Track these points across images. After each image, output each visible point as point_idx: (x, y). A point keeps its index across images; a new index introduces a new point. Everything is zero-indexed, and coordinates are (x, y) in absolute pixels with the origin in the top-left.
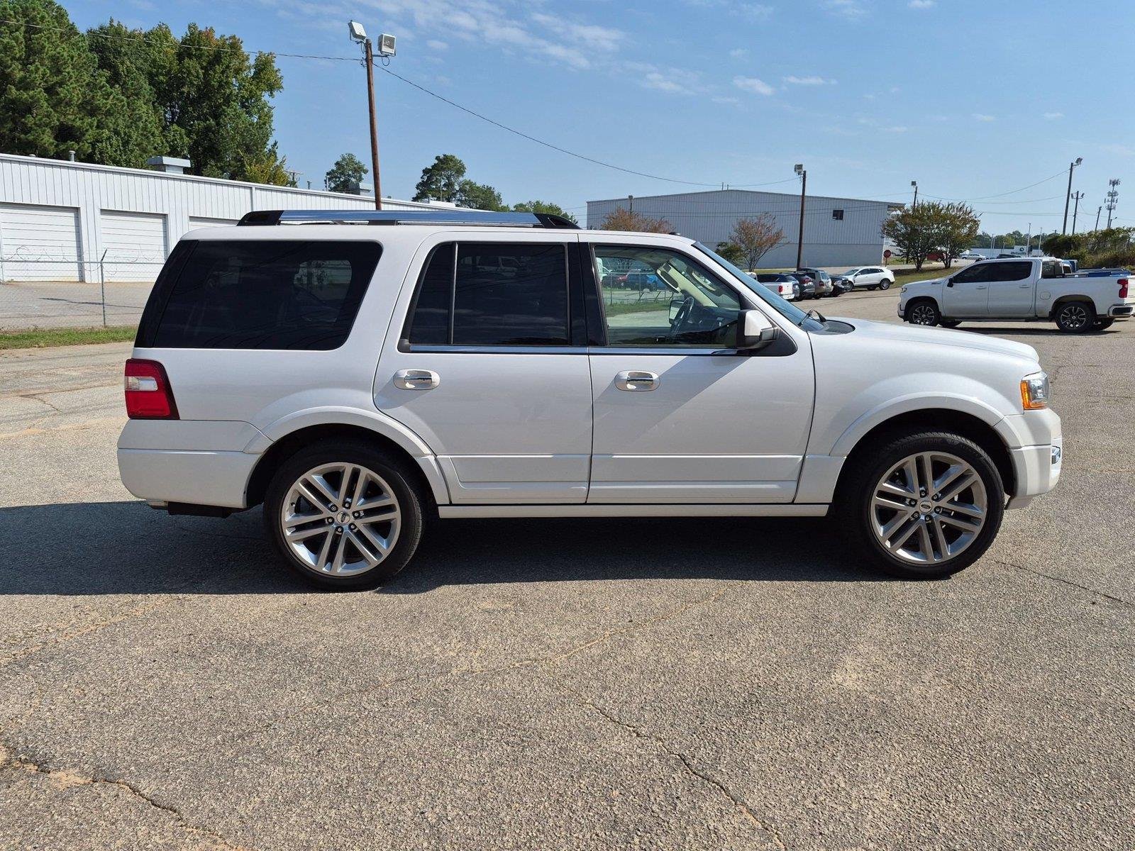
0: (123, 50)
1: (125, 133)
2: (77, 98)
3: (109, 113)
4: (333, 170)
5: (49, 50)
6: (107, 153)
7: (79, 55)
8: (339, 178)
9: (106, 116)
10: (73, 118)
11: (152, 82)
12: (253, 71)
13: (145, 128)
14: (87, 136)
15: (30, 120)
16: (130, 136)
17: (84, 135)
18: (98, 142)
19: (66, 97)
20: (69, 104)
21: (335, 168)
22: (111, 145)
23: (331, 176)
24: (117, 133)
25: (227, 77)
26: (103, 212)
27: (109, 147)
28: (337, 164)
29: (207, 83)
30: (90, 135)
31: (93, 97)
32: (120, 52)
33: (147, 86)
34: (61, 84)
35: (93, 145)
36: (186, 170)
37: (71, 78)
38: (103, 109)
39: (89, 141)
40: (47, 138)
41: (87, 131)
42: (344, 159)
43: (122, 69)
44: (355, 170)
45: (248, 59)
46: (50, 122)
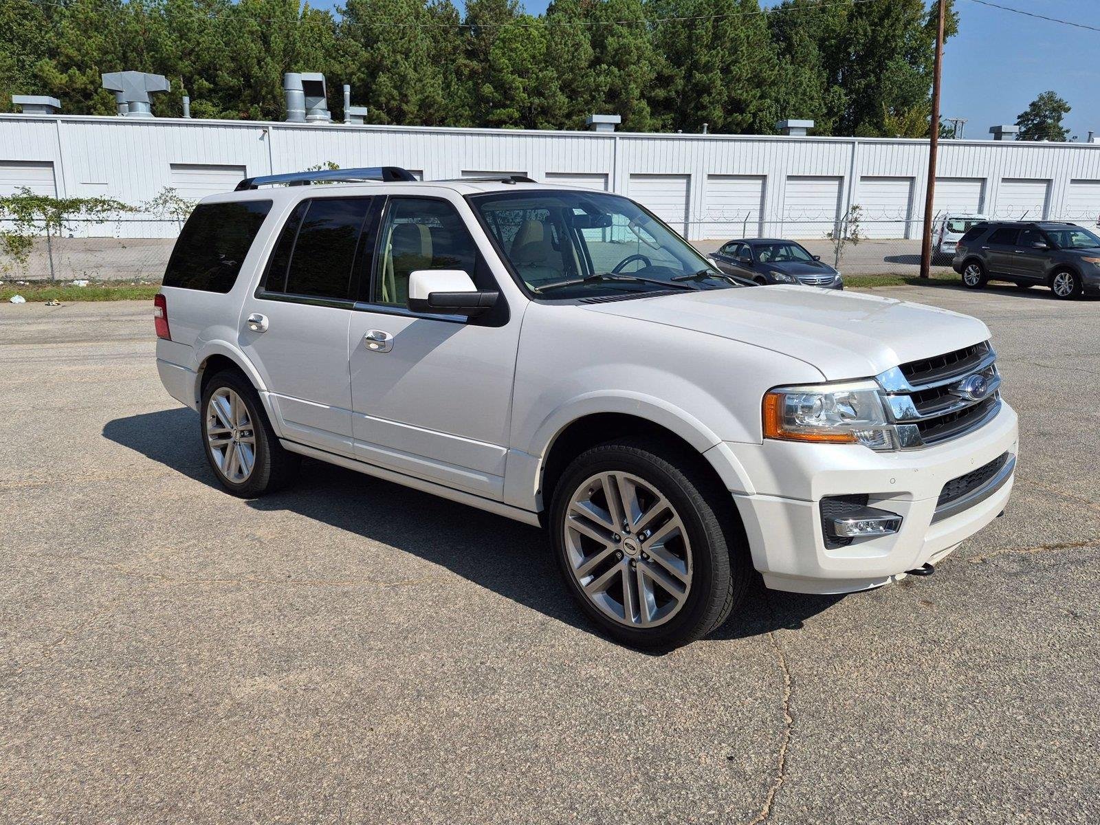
0: (799, 21)
1: (784, 100)
2: (746, 74)
3: (773, 83)
4: (1026, 113)
5: (731, 33)
6: (766, 121)
7: (755, 33)
8: (1033, 120)
9: (770, 87)
10: (741, 93)
11: (821, 47)
12: (927, 18)
13: (804, 94)
14: (751, 107)
15: (706, 99)
16: (788, 103)
17: (748, 106)
18: (760, 111)
19: (736, 74)
20: (739, 80)
21: (1028, 110)
22: (770, 113)
23: (1023, 119)
24: (777, 101)
25: (894, 30)
26: (711, 176)
27: (768, 115)
28: (1033, 105)
29: (874, 38)
30: (752, 108)
31: (761, 71)
32: (796, 23)
33: (816, 52)
34: (735, 62)
35: (755, 115)
36: (811, 132)
37: (743, 56)
38: (768, 80)
39: (752, 112)
40: (718, 113)
41: (751, 102)
42: (1041, 98)
43: (795, 39)
44: (1054, 110)
45: (923, 7)
46: (721, 99)
